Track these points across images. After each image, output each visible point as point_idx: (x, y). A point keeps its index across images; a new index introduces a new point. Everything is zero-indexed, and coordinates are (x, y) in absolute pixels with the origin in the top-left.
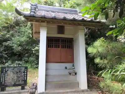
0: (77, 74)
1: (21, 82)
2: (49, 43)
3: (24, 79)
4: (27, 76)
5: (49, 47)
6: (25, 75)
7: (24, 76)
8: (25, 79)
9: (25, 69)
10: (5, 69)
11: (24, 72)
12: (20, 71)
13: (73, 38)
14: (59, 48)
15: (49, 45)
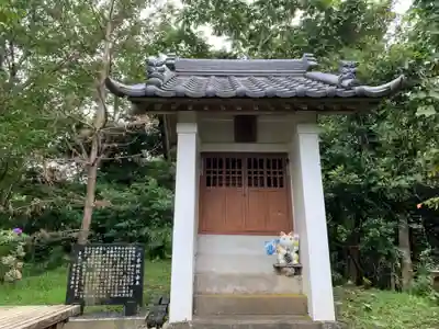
0: (303, 271)
1: (125, 293)
2: (208, 172)
3: (135, 282)
4: (141, 275)
5: (208, 185)
6: (138, 271)
7: (135, 275)
8: (137, 283)
9: (136, 254)
10: (83, 251)
11: (134, 262)
12: (122, 259)
13: (285, 154)
14: (240, 185)
15: (208, 178)
